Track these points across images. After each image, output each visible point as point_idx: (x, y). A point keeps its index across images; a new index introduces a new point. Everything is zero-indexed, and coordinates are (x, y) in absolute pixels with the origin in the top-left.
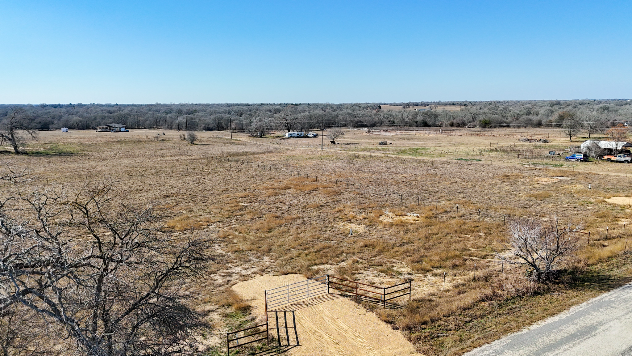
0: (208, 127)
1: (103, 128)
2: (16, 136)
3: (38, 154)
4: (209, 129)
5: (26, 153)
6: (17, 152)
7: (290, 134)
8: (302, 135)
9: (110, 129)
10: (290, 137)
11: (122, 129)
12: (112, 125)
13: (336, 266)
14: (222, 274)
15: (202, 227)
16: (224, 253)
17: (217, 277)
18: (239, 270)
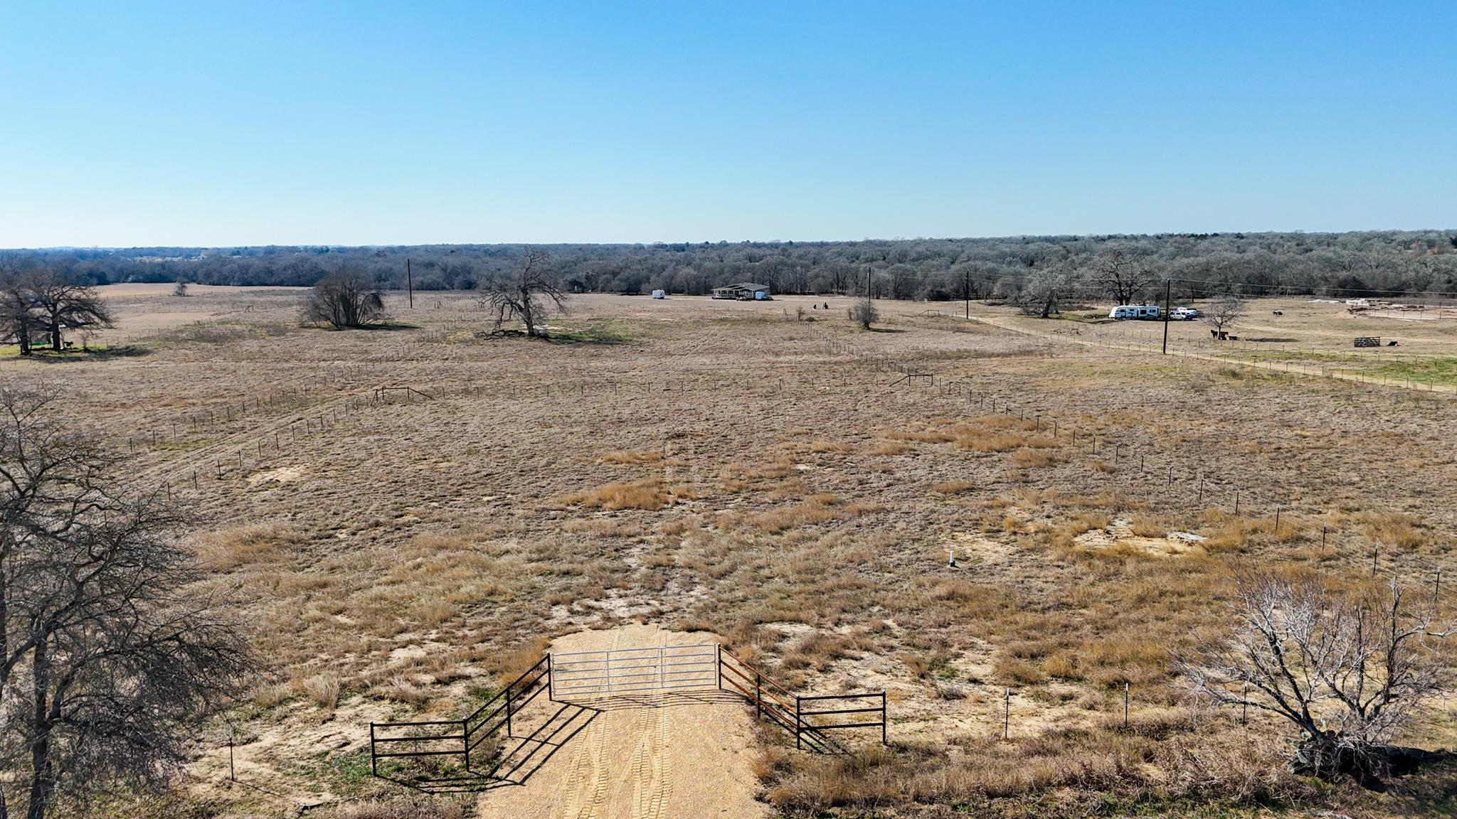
0: (938, 292)
1: (725, 292)
2: (533, 302)
3: (564, 339)
4: (939, 296)
5: (545, 337)
6: (533, 335)
7: (1123, 311)
8: (1155, 314)
9: (737, 294)
10: (1121, 318)
11: (759, 295)
12: (741, 285)
13: (823, 631)
14: (576, 607)
15: (661, 505)
16: (634, 566)
17: (561, 613)
18: (617, 605)
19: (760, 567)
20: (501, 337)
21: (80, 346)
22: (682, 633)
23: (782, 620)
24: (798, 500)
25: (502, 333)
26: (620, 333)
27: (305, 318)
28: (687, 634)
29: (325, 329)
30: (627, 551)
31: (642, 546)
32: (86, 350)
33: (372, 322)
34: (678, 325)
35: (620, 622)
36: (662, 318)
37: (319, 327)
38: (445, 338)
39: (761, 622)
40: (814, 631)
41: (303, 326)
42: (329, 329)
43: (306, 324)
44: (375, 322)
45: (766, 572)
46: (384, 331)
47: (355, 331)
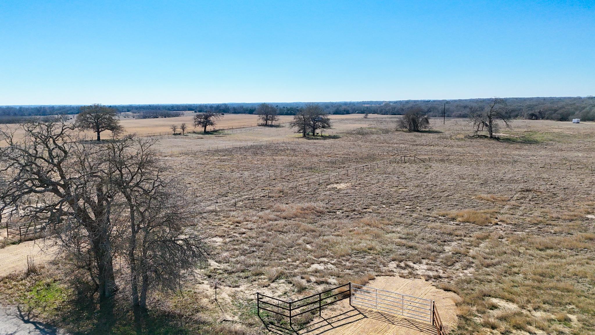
6: (492, 137)
13: (524, 311)
14: (402, 264)
15: (487, 224)
16: (447, 251)
17: (393, 265)
18: (421, 268)
19: (514, 266)
20: (476, 138)
21: (320, 134)
22: (441, 290)
23: (503, 298)
24: (571, 234)
25: (477, 136)
26: (537, 139)
27: (398, 127)
28: (442, 291)
29: (405, 132)
30: (449, 243)
31: (460, 242)
32: (322, 136)
33: (424, 130)
34: (575, 136)
35: (416, 276)
36: (567, 132)
37: (403, 131)
38: (451, 137)
39: (490, 296)
40: (519, 310)
41: (397, 130)
42: (406, 132)
43: (398, 130)
44: (425, 130)
45: (515, 270)
46: (427, 134)
47: (415, 133)
